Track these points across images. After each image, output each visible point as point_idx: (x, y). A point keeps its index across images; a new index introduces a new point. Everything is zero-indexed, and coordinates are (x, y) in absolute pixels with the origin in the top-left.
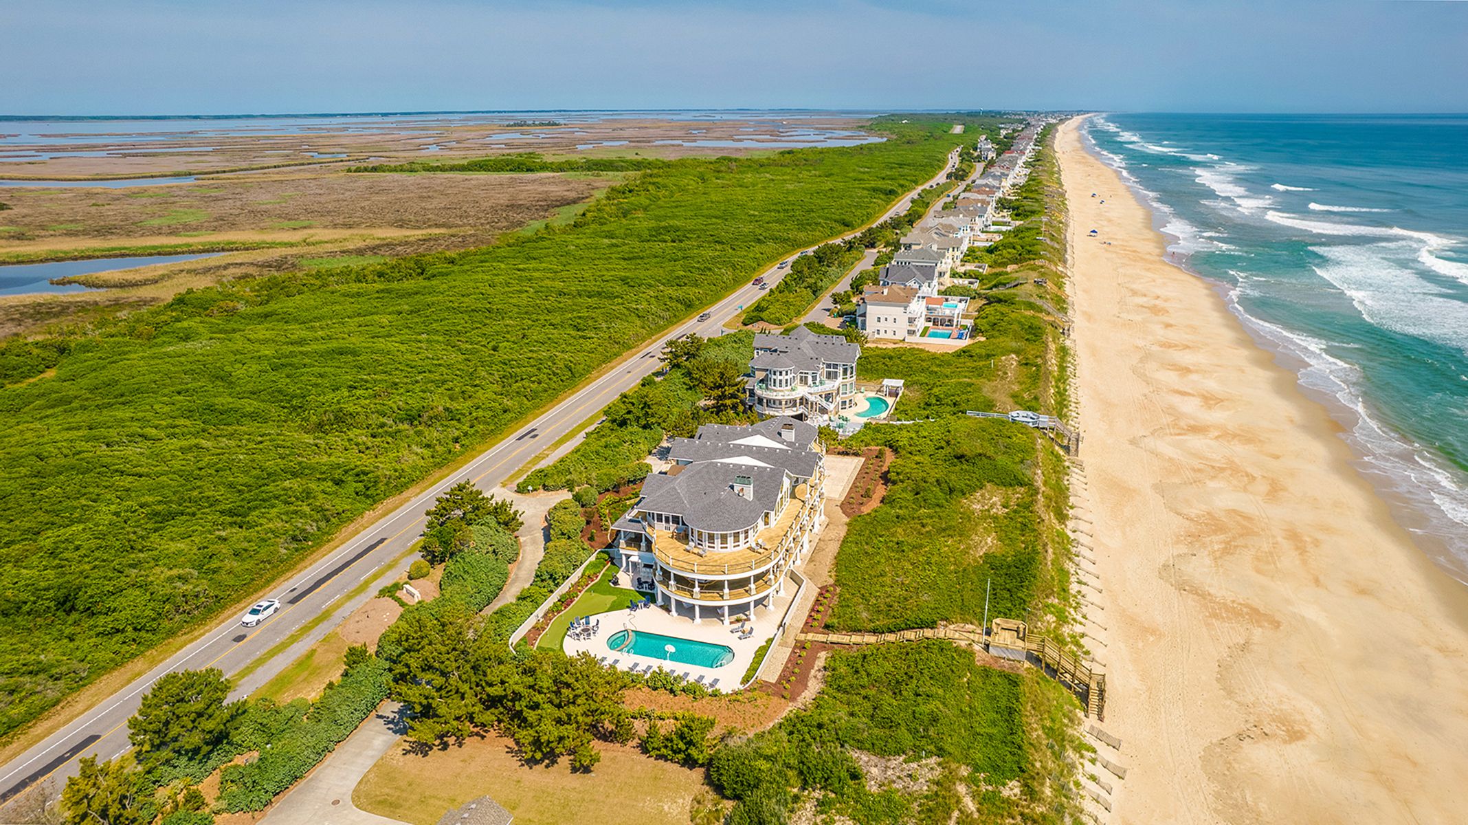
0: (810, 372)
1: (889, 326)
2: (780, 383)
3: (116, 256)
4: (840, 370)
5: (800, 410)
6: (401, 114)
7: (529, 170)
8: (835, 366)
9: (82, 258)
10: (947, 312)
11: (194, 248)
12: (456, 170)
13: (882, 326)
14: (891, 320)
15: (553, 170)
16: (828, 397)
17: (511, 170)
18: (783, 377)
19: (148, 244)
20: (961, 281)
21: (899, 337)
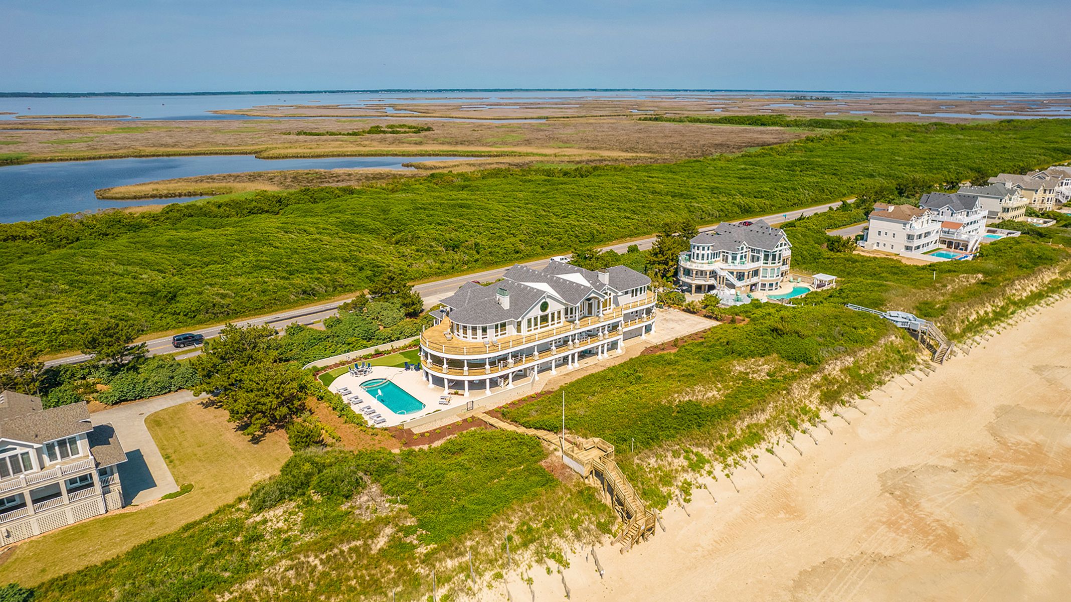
0: (730, 252)
1: (889, 240)
2: (698, 256)
3: (450, 155)
4: (762, 256)
5: (712, 282)
6: (725, 91)
7: (763, 124)
8: (759, 252)
9: (434, 155)
10: (964, 237)
11: (492, 154)
12: (711, 122)
13: (882, 239)
14: (890, 234)
15: (781, 126)
16: (740, 276)
17: (749, 124)
18: (706, 252)
19: (473, 150)
20: (1035, 220)
21: (895, 251)
